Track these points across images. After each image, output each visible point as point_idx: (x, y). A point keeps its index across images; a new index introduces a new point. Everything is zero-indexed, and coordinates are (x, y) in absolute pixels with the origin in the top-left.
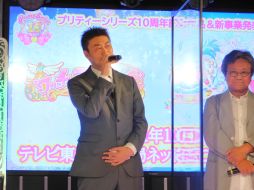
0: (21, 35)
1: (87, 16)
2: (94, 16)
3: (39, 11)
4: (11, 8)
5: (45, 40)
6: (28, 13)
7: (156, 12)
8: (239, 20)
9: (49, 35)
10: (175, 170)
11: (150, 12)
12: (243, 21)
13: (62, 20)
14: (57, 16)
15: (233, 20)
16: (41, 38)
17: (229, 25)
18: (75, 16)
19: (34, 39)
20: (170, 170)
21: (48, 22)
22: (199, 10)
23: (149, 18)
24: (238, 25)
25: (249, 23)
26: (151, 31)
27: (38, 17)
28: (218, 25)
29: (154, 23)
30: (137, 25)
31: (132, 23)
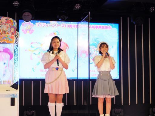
0: (23, 30)
1: (47, 24)
2: (49, 23)
3: (30, 22)
4: (19, 20)
5: (32, 32)
6: (26, 22)
7: (72, 22)
9: (33, 31)
10: (79, 78)
11: (69, 22)
12: (102, 26)
13: (38, 25)
14: (36, 23)
15: (98, 25)
16: (30, 32)
17: (97, 27)
18: (43, 23)
19: (28, 32)
21: (33, 26)
22: (88, 22)
23: (69, 25)
24: (100, 27)
25: (104, 27)
26: (70, 29)
27: (29, 24)
28: (93, 27)
29: (71, 26)
30: (65, 27)
31: (63, 26)
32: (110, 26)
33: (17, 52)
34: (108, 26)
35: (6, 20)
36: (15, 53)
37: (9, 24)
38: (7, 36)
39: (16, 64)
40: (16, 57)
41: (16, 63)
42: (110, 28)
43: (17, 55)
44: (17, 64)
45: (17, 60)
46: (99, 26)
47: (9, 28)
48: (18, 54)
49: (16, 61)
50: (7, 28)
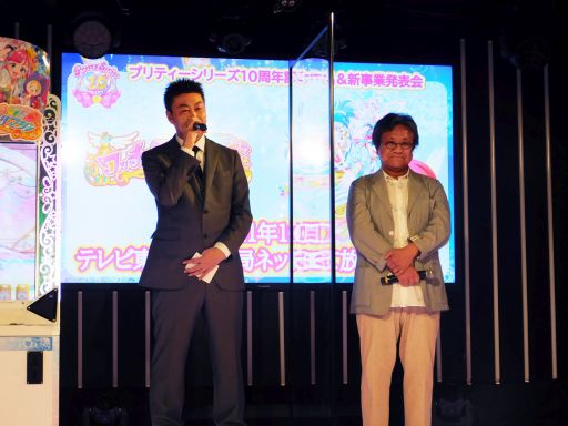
0: (77, 93)
1: (170, 67)
2: (181, 67)
3: (102, 60)
4: (64, 55)
5: (113, 101)
6: (87, 62)
7: (267, 62)
8: (381, 73)
9: (117, 94)
10: (295, 281)
11: (259, 62)
12: (386, 74)
13: (136, 72)
14: (129, 67)
15: (373, 73)
16: (107, 98)
17: (367, 80)
18: (155, 66)
19: (97, 98)
20: (288, 281)
21: (117, 76)
22: (328, 58)
23: (257, 71)
24: (379, 80)
25: (395, 77)
26: (261, 88)
27: (102, 68)
28: (353, 80)
29: (265, 76)
30: (241, 80)
31: (234, 77)
32: (418, 74)
33: (50, 174)
34: (411, 76)
35: (9, 50)
36: (45, 178)
37: (18, 66)
38: (11, 114)
39: (47, 221)
40: (49, 195)
41: (50, 217)
42: (417, 83)
43: (52, 186)
44: (52, 222)
45: (52, 204)
46: (377, 76)
47: (21, 82)
48: (55, 183)
49: (47, 207)
50: (13, 81)
